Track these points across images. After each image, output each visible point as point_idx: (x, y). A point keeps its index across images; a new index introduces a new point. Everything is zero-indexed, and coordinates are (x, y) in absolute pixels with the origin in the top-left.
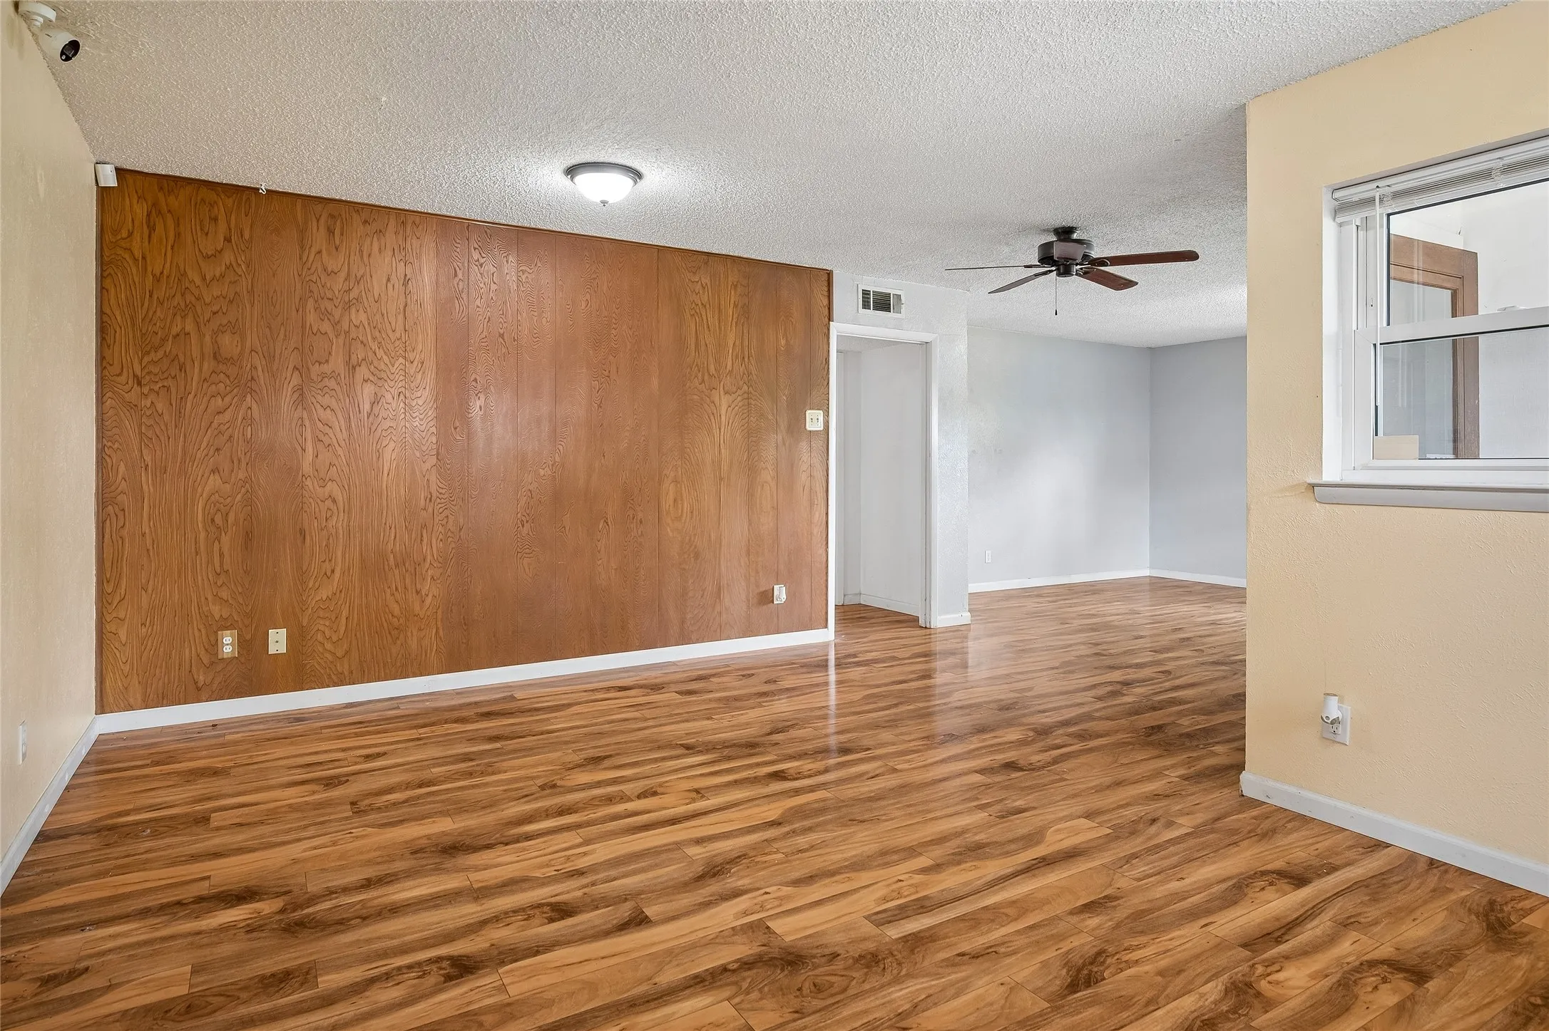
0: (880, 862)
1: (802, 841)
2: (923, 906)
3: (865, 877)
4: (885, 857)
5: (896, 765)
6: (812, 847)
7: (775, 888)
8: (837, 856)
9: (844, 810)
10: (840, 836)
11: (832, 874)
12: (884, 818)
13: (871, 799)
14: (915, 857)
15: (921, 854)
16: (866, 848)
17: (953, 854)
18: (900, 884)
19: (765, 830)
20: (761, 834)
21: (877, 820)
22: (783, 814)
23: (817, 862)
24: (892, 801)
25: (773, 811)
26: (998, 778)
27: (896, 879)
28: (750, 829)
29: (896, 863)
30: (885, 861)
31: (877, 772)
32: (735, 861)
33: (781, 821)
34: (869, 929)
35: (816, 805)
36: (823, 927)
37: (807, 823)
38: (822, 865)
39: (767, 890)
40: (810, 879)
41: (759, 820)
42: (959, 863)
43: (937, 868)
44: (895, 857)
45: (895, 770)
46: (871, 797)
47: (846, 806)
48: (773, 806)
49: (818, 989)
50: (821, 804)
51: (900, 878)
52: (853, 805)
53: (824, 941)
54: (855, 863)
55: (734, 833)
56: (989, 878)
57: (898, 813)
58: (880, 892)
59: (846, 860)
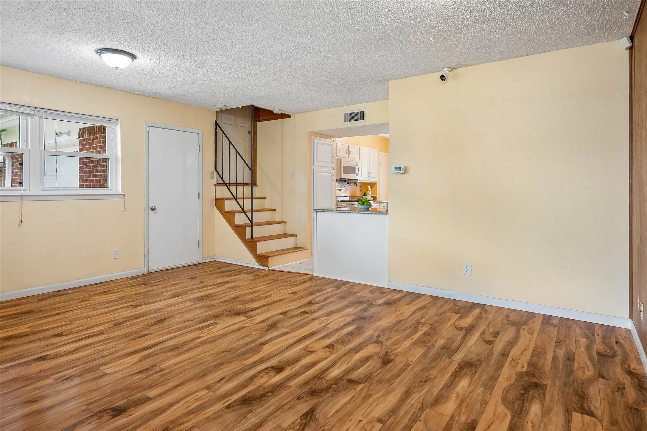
0: (215, 338)
1: (248, 340)
2: (202, 328)
3: (221, 332)
4: (214, 340)
5: (207, 394)
6: (243, 338)
7: (250, 325)
8: (233, 337)
9: (234, 355)
10: (233, 344)
11: (233, 331)
12: (215, 355)
13: (221, 364)
14: (201, 342)
15: (200, 343)
16: (222, 341)
17: (186, 345)
18: (208, 333)
19: (265, 341)
20: (266, 339)
21: (218, 354)
22: (262, 349)
23: (239, 334)
24: (210, 365)
25: (267, 350)
26: (139, 395)
27: (210, 334)
28: (271, 340)
29: (210, 338)
30: (214, 338)
31: (219, 385)
32: (267, 330)
33: (261, 346)
34: (218, 322)
35: (249, 355)
36: (231, 320)
37: (249, 347)
38: (237, 333)
39: (251, 325)
40: (239, 329)
41: (271, 344)
42: (184, 342)
43: (193, 339)
44: (210, 340)
45: (208, 388)
46: (222, 365)
47: (234, 358)
48: (269, 351)
49: (229, 311)
50: (246, 356)
51: (208, 334)
52: (231, 359)
53: (230, 318)
54: (225, 336)
55: (276, 338)
56: (175, 339)
57: (207, 359)
58: (215, 330)
59: (229, 336)
